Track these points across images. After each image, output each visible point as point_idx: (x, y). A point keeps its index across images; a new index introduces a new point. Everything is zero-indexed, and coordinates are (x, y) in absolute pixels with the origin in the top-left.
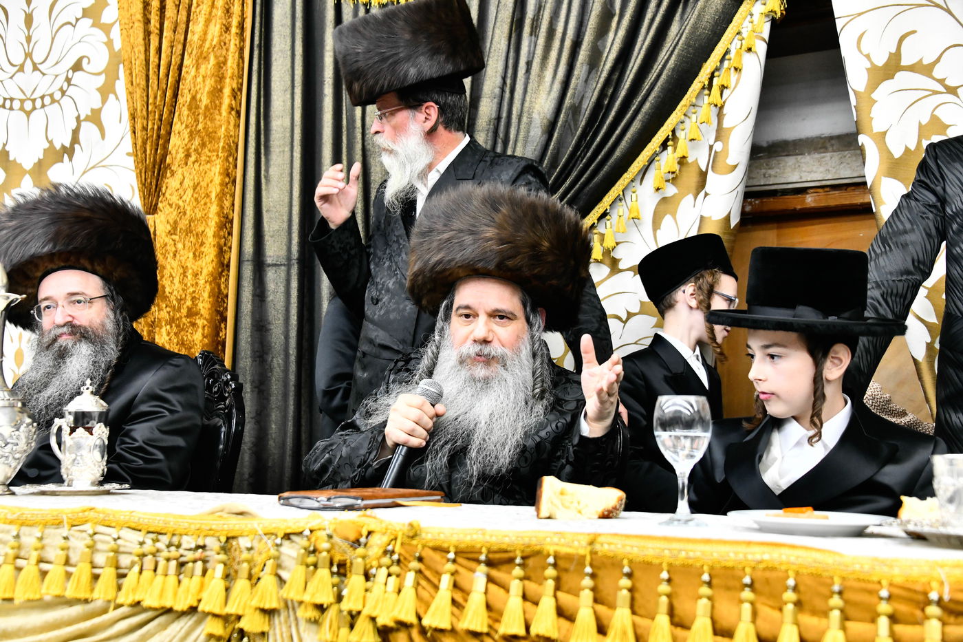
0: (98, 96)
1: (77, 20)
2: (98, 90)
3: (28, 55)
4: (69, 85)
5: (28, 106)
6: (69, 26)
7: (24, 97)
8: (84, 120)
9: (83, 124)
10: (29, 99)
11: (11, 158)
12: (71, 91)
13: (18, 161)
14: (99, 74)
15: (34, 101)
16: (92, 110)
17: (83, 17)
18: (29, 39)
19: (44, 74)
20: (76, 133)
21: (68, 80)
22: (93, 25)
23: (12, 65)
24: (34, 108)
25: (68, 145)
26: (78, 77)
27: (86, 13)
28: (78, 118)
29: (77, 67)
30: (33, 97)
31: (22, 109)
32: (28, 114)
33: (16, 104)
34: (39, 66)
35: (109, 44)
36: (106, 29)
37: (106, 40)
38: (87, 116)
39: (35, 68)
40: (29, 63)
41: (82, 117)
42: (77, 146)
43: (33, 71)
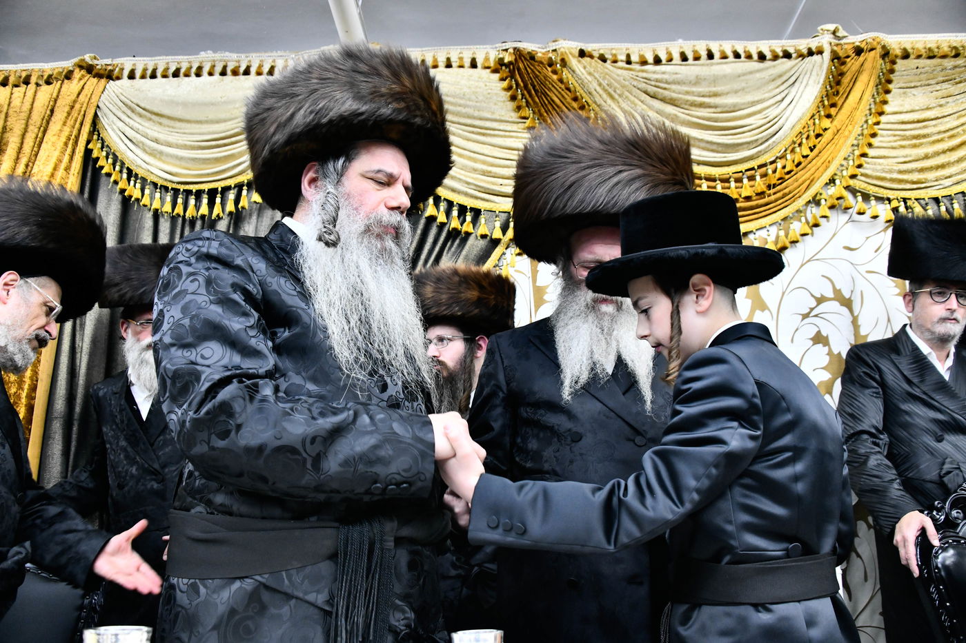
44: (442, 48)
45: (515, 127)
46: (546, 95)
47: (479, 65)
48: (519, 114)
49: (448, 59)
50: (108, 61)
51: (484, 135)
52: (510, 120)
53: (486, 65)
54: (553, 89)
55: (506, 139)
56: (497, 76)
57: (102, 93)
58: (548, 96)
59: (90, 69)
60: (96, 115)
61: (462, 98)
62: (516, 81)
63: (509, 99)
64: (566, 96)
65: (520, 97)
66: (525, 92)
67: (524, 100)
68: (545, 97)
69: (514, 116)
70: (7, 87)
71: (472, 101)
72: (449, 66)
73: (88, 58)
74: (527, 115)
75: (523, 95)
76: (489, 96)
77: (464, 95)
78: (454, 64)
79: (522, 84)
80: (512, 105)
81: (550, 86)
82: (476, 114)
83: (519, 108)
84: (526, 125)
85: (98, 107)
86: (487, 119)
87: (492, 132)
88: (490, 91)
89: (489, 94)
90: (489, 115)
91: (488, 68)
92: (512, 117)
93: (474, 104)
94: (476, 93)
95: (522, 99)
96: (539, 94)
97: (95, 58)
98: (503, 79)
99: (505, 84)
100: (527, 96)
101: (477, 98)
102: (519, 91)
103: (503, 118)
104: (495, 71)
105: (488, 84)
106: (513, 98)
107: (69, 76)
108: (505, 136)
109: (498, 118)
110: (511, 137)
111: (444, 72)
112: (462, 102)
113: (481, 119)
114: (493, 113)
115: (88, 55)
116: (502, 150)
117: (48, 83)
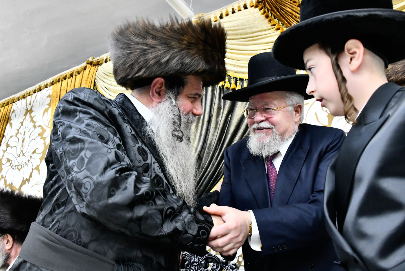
0: (39, 161)
1: (36, 137)
2: (40, 159)
3: (22, 151)
4: (31, 158)
5: (20, 167)
6: (34, 140)
7: (18, 164)
8: (35, 169)
9: (34, 170)
10: (20, 165)
11: (13, 185)
12: (31, 160)
13: (15, 186)
14: (40, 154)
15: (21, 165)
16: (37, 165)
17: (38, 136)
18: (22, 146)
19: (25, 156)
20: (31, 173)
21: (31, 157)
22: (41, 138)
23: (18, 155)
24: (21, 168)
25: (28, 178)
26: (34, 156)
27: (39, 135)
28: (33, 169)
29: (34, 152)
30: (21, 164)
31: (18, 168)
32: (19, 170)
33: (17, 167)
34: (24, 154)
35: (45, 144)
36: (44, 139)
37: (44, 142)
38: (35, 168)
39: (23, 155)
40: (22, 154)
41: (34, 169)
42: (31, 178)
43: (23, 156)
44: (230, 5)
45: (270, 31)
46: (283, 9)
47: (248, 6)
48: (270, 24)
49: (233, 9)
50: (98, 58)
51: (255, 40)
52: (267, 28)
53: (252, 5)
54: (286, 5)
55: (266, 39)
56: (257, 9)
57: (97, 72)
58: (284, 9)
59: (91, 63)
60: (95, 82)
61: (241, 26)
62: (267, 8)
63: (265, 18)
64: (294, 6)
65: (270, 15)
66: (272, 12)
67: (273, 16)
68: (283, 11)
69: (269, 26)
70: (66, 79)
71: (247, 25)
72: (233, 12)
73: (91, 59)
74: (275, 23)
75: (272, 14)
76: (255, 20)
77: (243, 23)
78: (236, 11)
79: (270, 9)
80: (267, 21)
81: (285, 4)
82: (249, 31)
83: (270, 21)
84: (275, 28)
85: (95, 78)
86: (256, 32)
87: (258, 37)
88: (255, 17)
89: (255, 19)
90: (255, 30)
91: (252, 6)
92: (268, 27)
93: (248, 26)
94: (248, 20)
95: (272, 15)
96: (279, 10)
97: (94, 58)
98: (261, 10)
99: (262, 11)
100: (274, 14)
101: (249, 23)
102: (269, 12)
103: (263, 29)
104: (256, 7)
105: (254, 14)
106: (267, 17)
107: (85, 69)
108: (266, 38)
109: (260, 29)
110: (269, 37)
111: (232, 16)
112: (242, 27)
113: (253, 33)
114: (258, 28)
115: (91, 58)
116: (264, 44)
117: (79, 73)
